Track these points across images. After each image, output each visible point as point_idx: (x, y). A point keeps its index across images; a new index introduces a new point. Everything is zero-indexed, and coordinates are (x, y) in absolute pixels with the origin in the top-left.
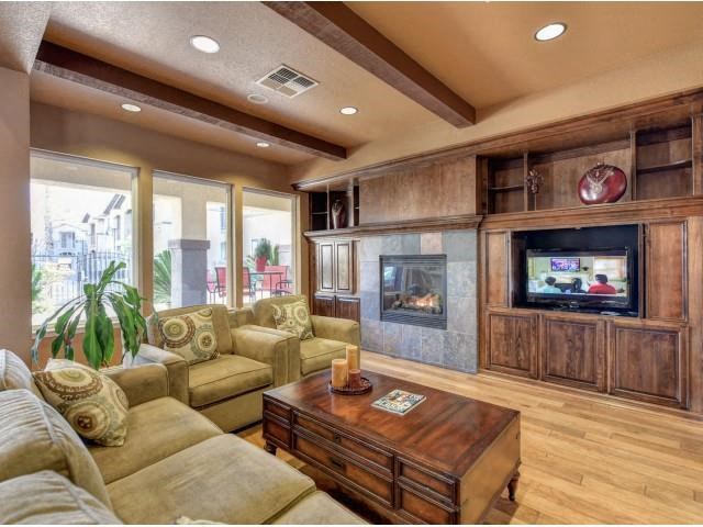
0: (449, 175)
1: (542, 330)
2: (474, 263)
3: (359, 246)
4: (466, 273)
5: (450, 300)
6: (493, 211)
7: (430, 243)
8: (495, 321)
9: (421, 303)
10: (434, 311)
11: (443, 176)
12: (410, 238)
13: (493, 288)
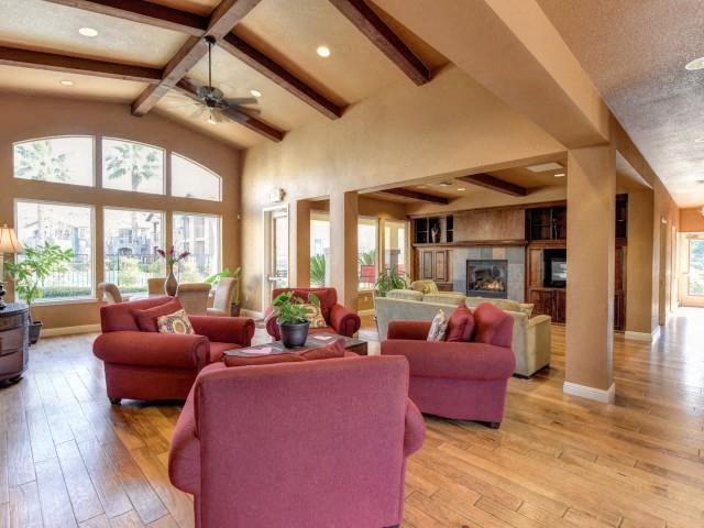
0: (510, 218)
1: (558, 297)
2: (523, 265)
3: (451, 254)
4: (519, 270)
5: (510, 284)
6: (534, 238)
7: (498, 253)
8: (534, 294)
9: (490, 286)
10: (499, 290)
11: (506, 217)
12: (486, 250)
13: (533, 277)
